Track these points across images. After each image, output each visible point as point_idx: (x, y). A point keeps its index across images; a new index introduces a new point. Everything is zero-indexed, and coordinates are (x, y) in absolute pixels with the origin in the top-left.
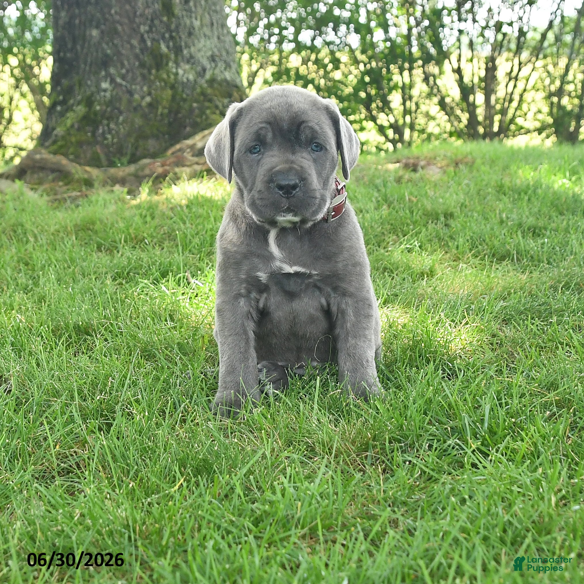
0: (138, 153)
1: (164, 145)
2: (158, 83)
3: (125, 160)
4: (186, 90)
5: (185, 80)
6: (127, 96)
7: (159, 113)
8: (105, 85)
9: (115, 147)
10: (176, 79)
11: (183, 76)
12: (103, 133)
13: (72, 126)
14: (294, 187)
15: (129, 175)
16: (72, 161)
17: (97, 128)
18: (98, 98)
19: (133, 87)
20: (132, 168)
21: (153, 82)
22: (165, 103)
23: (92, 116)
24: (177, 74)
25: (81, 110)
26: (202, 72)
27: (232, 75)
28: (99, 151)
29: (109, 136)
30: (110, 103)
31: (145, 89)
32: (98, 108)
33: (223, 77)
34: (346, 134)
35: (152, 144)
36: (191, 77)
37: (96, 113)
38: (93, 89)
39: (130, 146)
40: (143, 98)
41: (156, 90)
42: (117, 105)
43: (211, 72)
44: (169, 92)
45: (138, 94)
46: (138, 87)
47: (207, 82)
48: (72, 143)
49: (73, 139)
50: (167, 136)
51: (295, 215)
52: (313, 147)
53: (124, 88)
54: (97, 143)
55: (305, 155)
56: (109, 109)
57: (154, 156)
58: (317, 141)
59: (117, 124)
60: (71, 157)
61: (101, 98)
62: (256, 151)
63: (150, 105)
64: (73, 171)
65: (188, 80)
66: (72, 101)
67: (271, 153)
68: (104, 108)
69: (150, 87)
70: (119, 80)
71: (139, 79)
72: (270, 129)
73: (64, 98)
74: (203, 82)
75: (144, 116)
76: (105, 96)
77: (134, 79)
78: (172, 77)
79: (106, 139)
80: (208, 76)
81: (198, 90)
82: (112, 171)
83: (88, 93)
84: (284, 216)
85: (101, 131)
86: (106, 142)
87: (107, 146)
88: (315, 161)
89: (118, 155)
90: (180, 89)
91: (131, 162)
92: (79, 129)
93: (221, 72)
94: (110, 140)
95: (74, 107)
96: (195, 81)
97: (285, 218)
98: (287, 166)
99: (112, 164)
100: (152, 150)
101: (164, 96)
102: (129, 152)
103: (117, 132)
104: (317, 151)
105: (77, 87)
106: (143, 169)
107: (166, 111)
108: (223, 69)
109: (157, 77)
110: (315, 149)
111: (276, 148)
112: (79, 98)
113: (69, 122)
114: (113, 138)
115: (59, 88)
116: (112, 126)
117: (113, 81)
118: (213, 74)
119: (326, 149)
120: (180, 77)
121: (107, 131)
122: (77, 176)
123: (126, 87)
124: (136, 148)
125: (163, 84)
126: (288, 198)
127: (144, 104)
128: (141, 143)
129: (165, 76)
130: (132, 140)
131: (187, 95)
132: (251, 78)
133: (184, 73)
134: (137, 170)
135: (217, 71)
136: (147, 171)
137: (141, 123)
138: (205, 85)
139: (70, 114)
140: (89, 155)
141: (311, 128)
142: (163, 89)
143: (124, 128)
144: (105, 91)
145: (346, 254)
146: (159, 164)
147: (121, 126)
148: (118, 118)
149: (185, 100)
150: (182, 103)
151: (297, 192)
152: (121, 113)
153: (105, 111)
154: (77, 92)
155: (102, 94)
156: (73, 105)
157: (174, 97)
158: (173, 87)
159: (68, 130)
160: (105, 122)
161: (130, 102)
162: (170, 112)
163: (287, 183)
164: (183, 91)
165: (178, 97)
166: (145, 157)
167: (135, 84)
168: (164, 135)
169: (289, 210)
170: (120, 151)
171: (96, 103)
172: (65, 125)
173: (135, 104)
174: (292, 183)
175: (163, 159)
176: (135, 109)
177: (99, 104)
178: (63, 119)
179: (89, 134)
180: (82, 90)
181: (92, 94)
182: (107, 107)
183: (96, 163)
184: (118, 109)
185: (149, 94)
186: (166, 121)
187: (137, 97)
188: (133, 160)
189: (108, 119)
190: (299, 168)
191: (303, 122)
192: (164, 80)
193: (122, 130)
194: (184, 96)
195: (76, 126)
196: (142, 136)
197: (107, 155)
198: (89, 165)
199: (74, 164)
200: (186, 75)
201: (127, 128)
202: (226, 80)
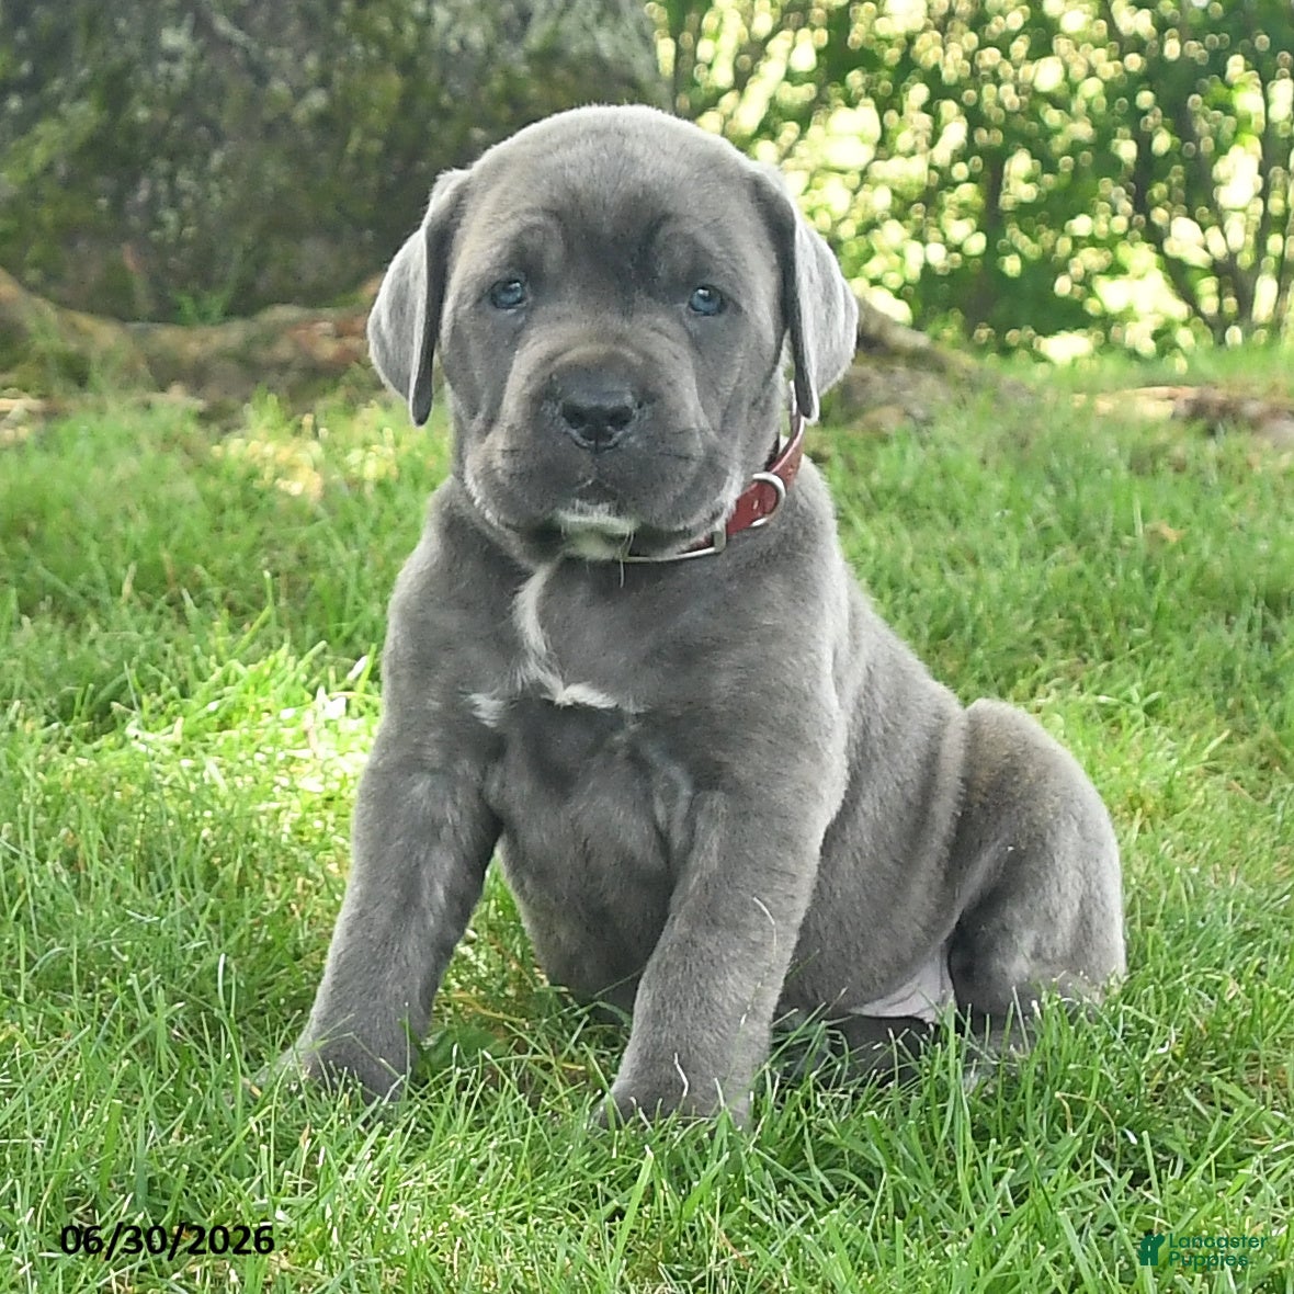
0: (262, 284)
1: (354, 262)
2: (358, 48)
3: (216, 302)
4: (452, 80)
5: (453, 45)
6: (249, 82)
7: (352, 147)
8: (173, 38)
9: (186, 252)
10: (421, 39)
11: (449, 30)
12: (153, 202)
13: (49, 169)
14: (620, 418)
15: (223, 354)
16: (32, 289)
17: (132, 183)
18: (147, 79)
19: (271, 53)
20: (234, 334)
21: (342, 43)
22: (374, 118)
23: (120, 142)
24: (426, 22)
25: (84, 115)
26: (518, 23)
27: (621, 43)
28: (130, 262)
29: (170, 216)
30: (183, 102)
31: (311, 62)
32: (142, 114)
33: (586, 44)
34: (816, 275)
35: (314, 258)
36: (476, 37)
37: (133, 133)
38: (133, 48)
39: (238, 254)
40: (299, 93)
41: (349, 69)
42: (210, 110)
43: (548, 25)
44: (394, 82)
45: (283, 77)
46: (288, 55)
47: (531, 57)
48: (39, 227)
49: (47, 215)
50: (369, 235)
51: (619, 511)
52: (696, 300)
53: (238, 56)
54: (125, 235)
55: (662, 321)
56: (178, 123)
57: (316, 297)
58: (707, 280)
59: (201, 175)
60: (33, 275)
61: (156, 81)
62: (511, 298)
63: (323, 120)
64: (31, 324)
65: (462, 43)
66: (57, 85)
67: (555, 308)
68: (164, 116)
69: (327, 58)
70: (222, 25)
71: (294, 28)
72: (557, 234)
73: (35, 70)
74: (515, 58)
75: (298, 158)
76: (169, 77)
77: (275, 27)
78: (410, 29)
79: (159, 224)
80: (535, 38)
81: (497, 84)
82: (167, 336)
83: (117, 60)
84: (581, 511)
85: (143, 194)
86: (155, 234)
87: (160, 249)
88: (696, 344)
89: (194, 285)
90: (433, 77)
91: (231, 312)
92: (69, 184)
93: (585, 28)
94: (172, 227)
95: (63, 106)
96: (489, 50)
97: (583, 519)
98: (601, 349)
99: (167, 314)
100: (311, 277)
101: (375, 96)
102: (233, 272)
103: (197, 204)
104: (707, 314)
105: (79, 39)
106: (270, 338)
107: (376, 146)
108: (590, 18)
109: (356, 25)
110: (702, 306)
111: (572, 292)
112: (84, 73)
113: (39, 155)
114: (183, 224)
115: (21, 35)
116: (184, 180)
117: (202, 27)
118: (555, 33)
119: (738, 309)
120: (435, 34)
121: (164, 198)
122: (41, 344)
123: (246, 51)
124: (260, 265)
125: (374, 52)
126: (597, 451)
127: (300, 114)
128: (277, 247)
129: (384, 25)
130: (248, 236)
131: (456, 98)
132: (746, 58)
133: (454, 22)
134: (251, 342)
135: (569, 24)
136: (284, 350)
137: (283, 181)
138: (523, 69)
139: (46, 129)
140: (94, 273)
141: (691, 240)
142: (372, 68)
143: (223, 192)
144: (173, 57)
145: (752, 649)
146: (326, 326)
147: (214, 186)
148: (206, 156)
149: (445, 115)
150: (433, 124)
151: (627, 436)
152: (218, 138)
153: (166, 129)
154: (78, 55)
155: (162, 67)
156: (58, 98)
157: (407, 102)
158: (408, 66)
159: (33, 180)
160: (162, 165)
161: (253, 102)
162: (390, 149)
163: (594, 403)
164: (443, 82)
165: (422, 104)
166: (285, 299)
167: (279, 46)
168: (360, 230)
169: (599, 492)
170: (203, 272)
171: (137, 98)
172: (26, 165)
173: (268, 114)
174: (610, 404)
175: (345, 310)
176: (270, 130)
177: (149, 103)
178: (23, 141)
179: (103, 202)
180: (98, 48)
181: (128, 67)
182: (175, 113)
183: (114, 303)
184: (211, 125)
185: (324, 82)
186: (372, 182)
187: (279, 87)
188: (245, 304)
189: (172, 157)
190: (638, 361)
191: (666, 217)
192: (380, 40)
193: (217, 198)
194: (445, 99)
195: (62, 169)
196: (283, 224)
197: (155, 281)
198: (91, 310)
199: (39, 301)
200: (459, 29)
201: (234, 194)
202: (596, 58)
